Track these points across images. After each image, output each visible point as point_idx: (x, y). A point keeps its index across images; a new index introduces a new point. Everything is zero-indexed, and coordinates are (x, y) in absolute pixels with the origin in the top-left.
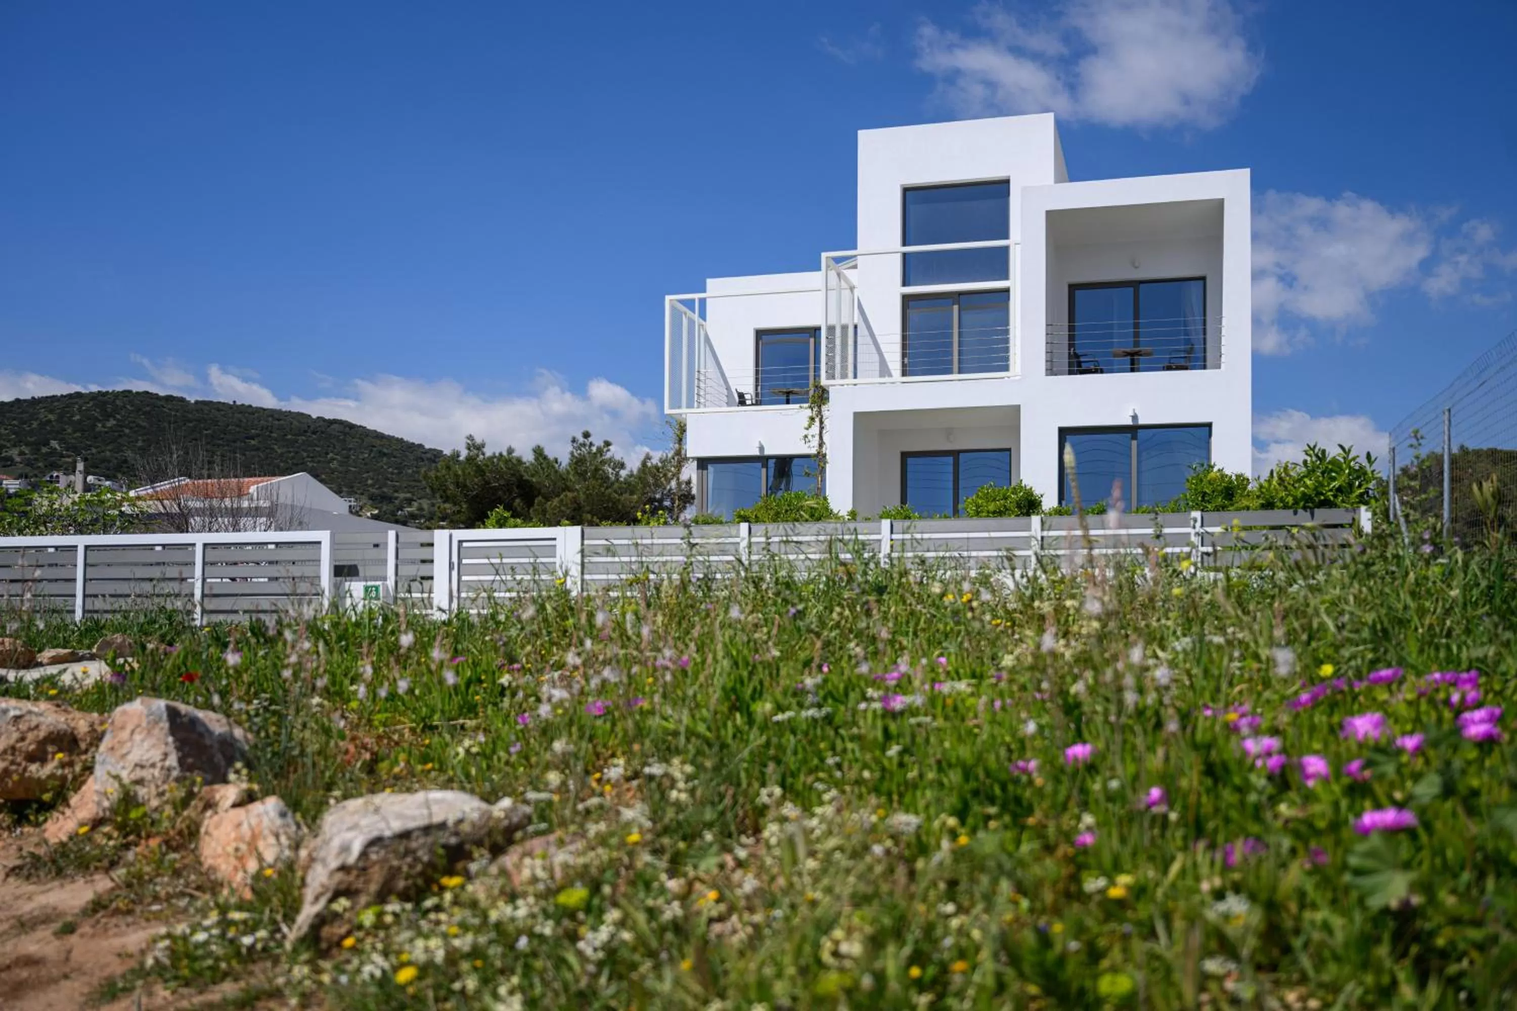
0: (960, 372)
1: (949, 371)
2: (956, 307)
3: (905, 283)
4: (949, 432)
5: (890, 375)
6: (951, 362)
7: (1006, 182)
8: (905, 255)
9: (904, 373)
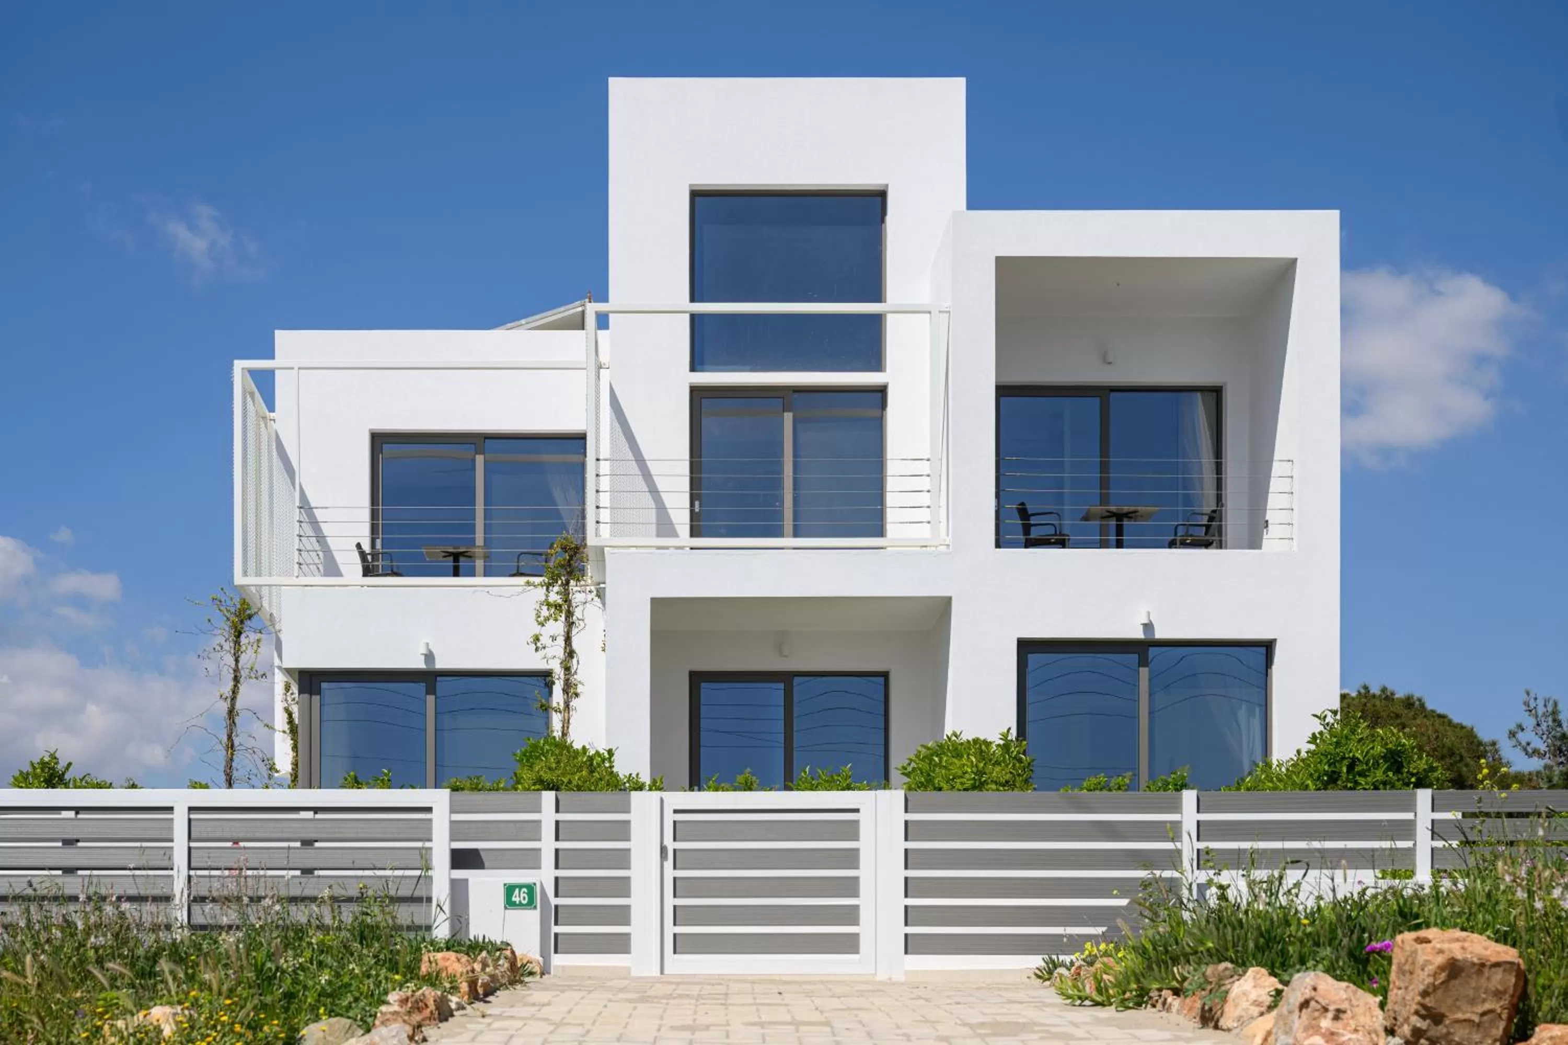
0: (796, 534)
1: (777, 532)
2: (788, 417)
3: (694, 366)
4: (780, 640)
5: (675, 534)
6: (779, 515)
7: (880, 195)
8: (694, 317)
9: (695, 532)
